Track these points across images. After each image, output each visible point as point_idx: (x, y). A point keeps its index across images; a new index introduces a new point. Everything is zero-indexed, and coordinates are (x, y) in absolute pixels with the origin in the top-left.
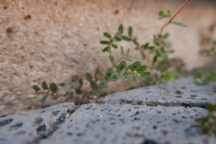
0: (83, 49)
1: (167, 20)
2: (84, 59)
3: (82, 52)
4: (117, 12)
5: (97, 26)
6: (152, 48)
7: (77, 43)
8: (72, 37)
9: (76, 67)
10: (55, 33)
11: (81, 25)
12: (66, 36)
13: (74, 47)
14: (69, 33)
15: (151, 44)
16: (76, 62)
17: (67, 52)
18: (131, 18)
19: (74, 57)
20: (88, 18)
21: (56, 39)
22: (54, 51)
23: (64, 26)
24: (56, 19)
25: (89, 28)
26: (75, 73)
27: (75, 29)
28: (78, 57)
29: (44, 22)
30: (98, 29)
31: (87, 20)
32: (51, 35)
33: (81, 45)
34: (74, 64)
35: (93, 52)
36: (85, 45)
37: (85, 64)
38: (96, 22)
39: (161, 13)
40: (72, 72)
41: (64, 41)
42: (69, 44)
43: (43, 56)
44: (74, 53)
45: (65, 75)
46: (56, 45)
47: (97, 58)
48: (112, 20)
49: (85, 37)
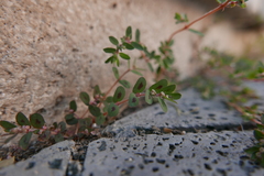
0: (71, 57)
1: (182, 25)
2: (72, 70)
3: (70, 61)
4: (115, 6)
5: (89, 23)
6: (158, 57)
7: (63, 48)
8: (55, 37)
9: (61, 84)
10: (30, 30)
11: (69, 20)
12: (47, 35)
13: (59, 53)
14: (51, 31)
15: (158, 53)
16: (62, 76)
17: (49, 60)
18: (130, 15)
19: (59, 67)
20: (79, 10)
21: (31, 40)
22: (28, 59)
23: (44, 19)
24: (30, 7)
25: (80, 25)
26: (60, 93)
27: (60, 25)
28: (65, 67)
29: (9, 10)
30: (92, 28)
31: (77, 13)
32: (23, 33)
33: (69, 50)
34: (59, 78)
35: (84, 60)
36: (74, 50)
37: (74, 78)
38: (89, 17)
39: (177, 17)
40: (56, 91)
41: (44, 42)
42: (51, 49)
43: (10, 67)
44: (60, 63)
45: (46, 95)
46: (30, 49)
47: (90, 70)
48: (108, 17)
49: (75, 38)
